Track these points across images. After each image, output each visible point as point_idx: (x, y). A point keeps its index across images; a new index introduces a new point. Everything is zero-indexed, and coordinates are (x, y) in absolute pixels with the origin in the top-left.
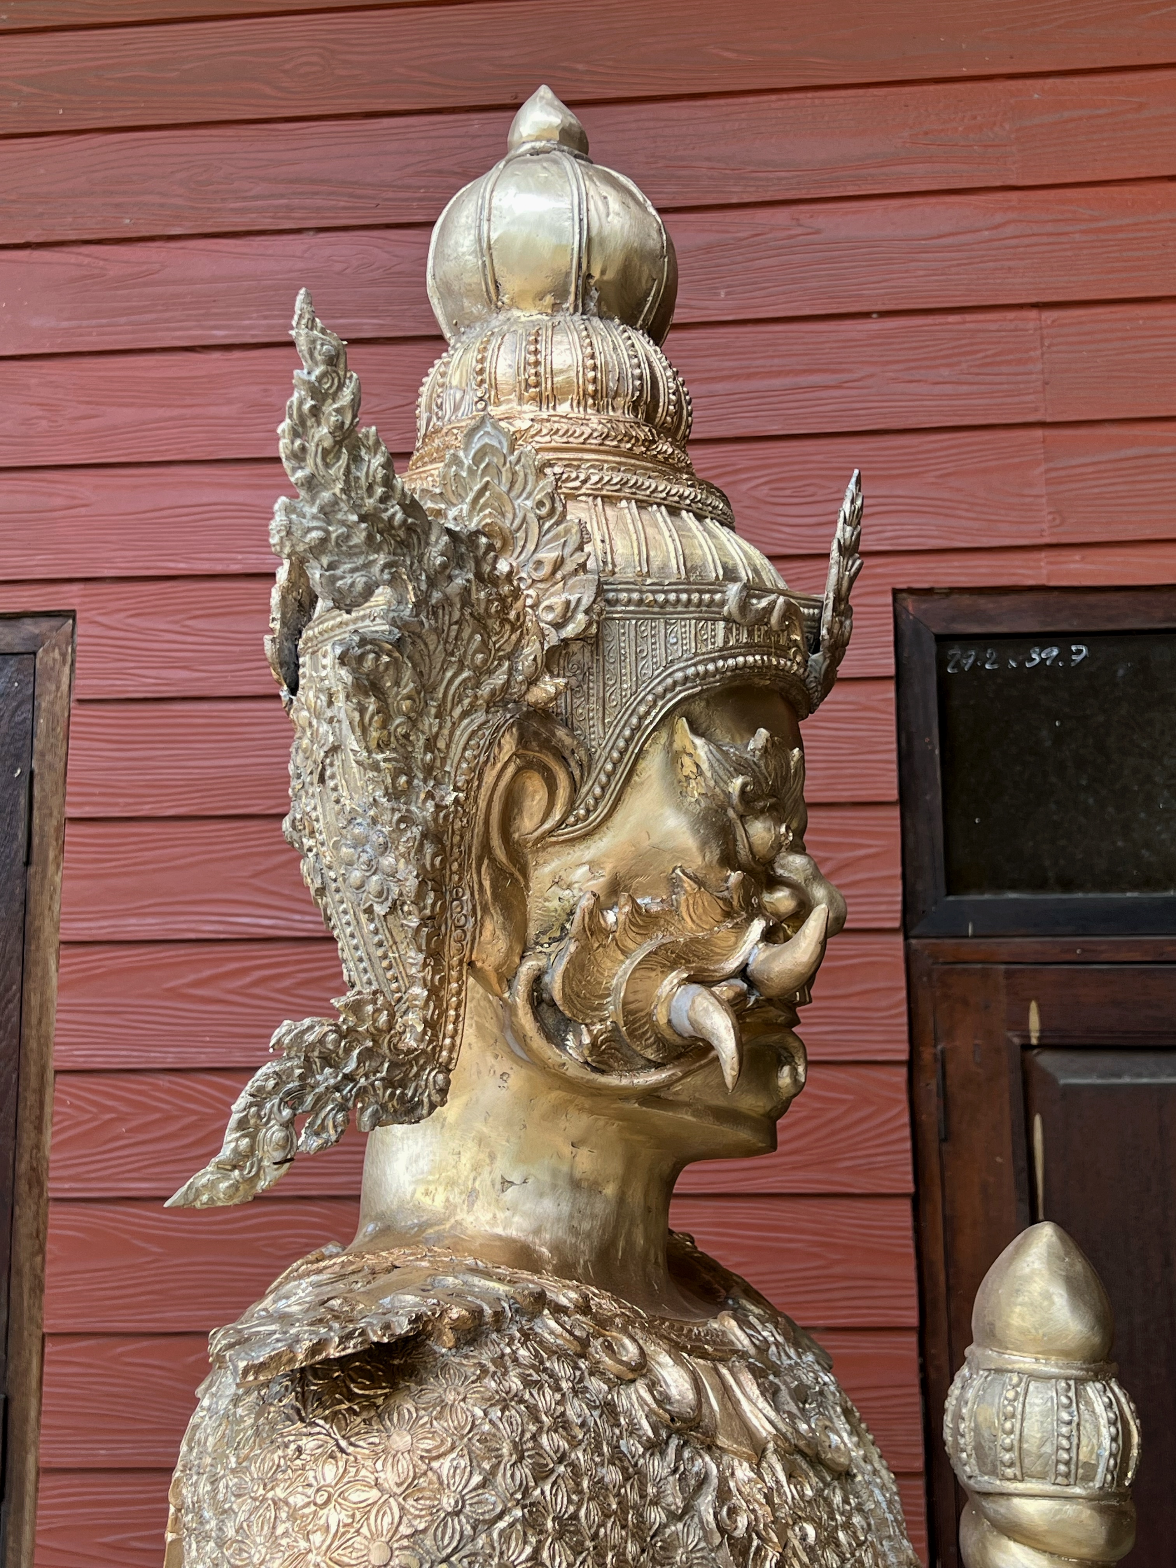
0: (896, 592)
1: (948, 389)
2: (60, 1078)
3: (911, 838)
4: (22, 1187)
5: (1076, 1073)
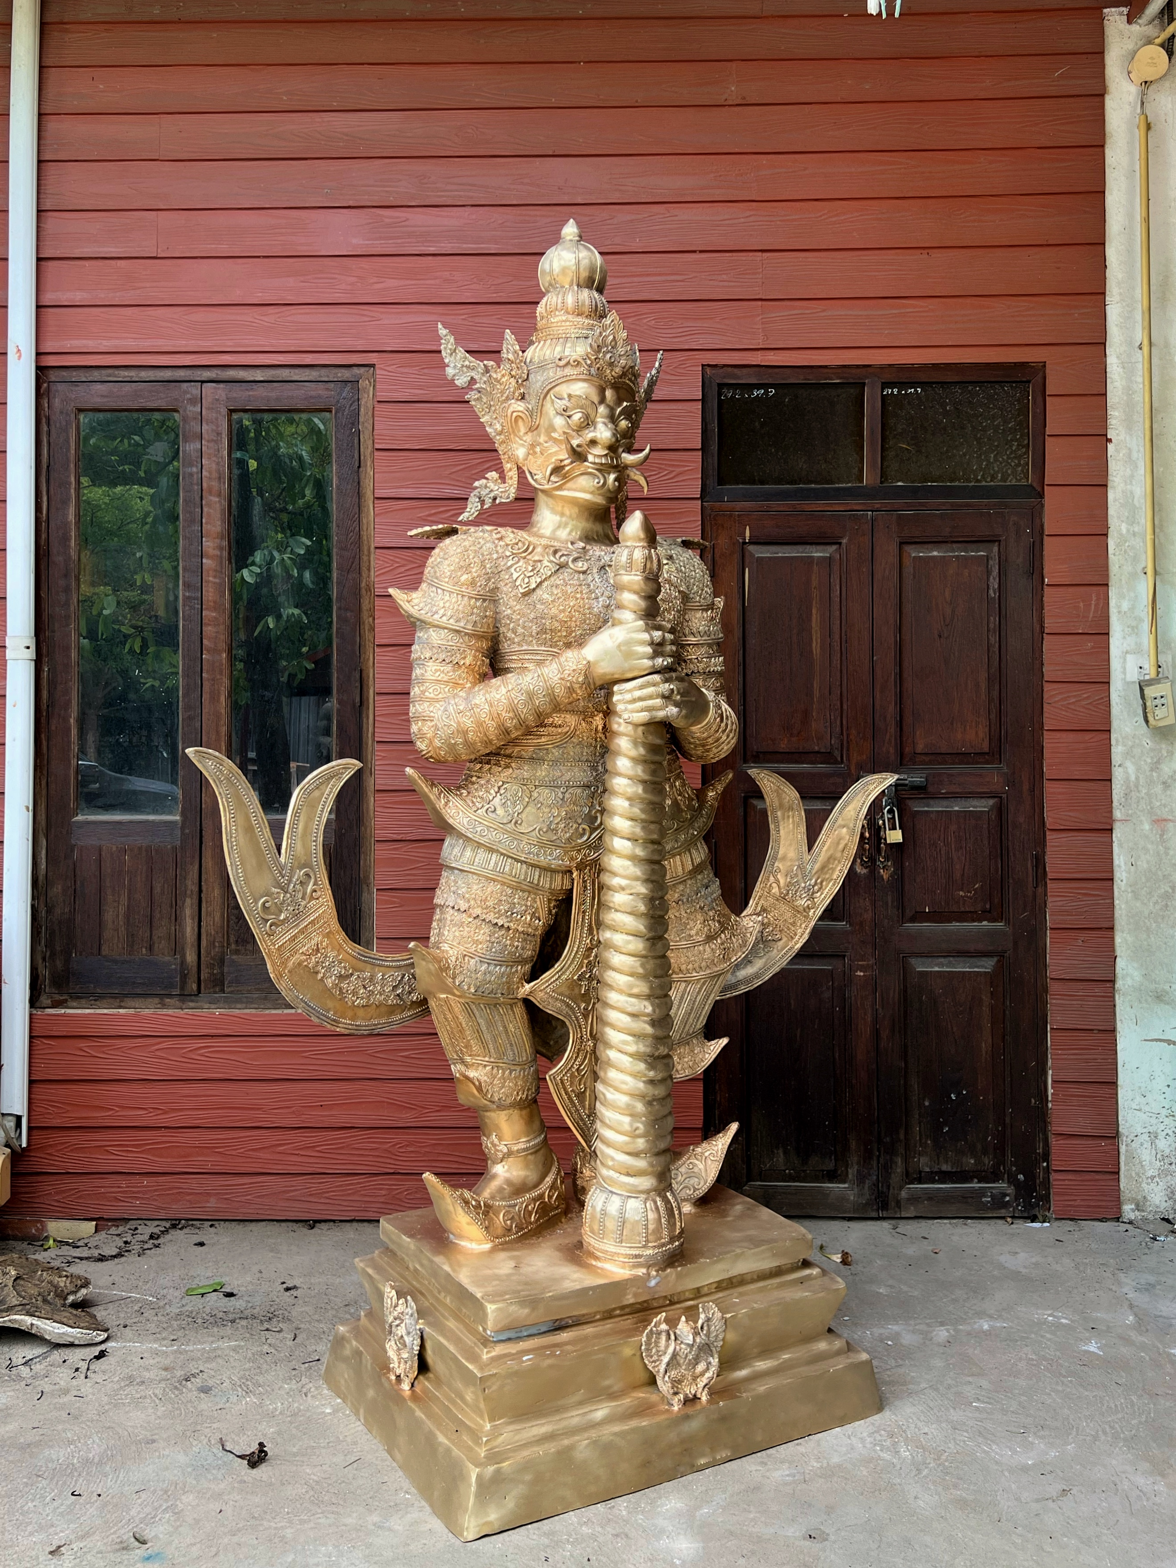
0: (703, 365)
2: (378, 550)
3: (705, 463)
4: (363, 592)
5: (761, 553)
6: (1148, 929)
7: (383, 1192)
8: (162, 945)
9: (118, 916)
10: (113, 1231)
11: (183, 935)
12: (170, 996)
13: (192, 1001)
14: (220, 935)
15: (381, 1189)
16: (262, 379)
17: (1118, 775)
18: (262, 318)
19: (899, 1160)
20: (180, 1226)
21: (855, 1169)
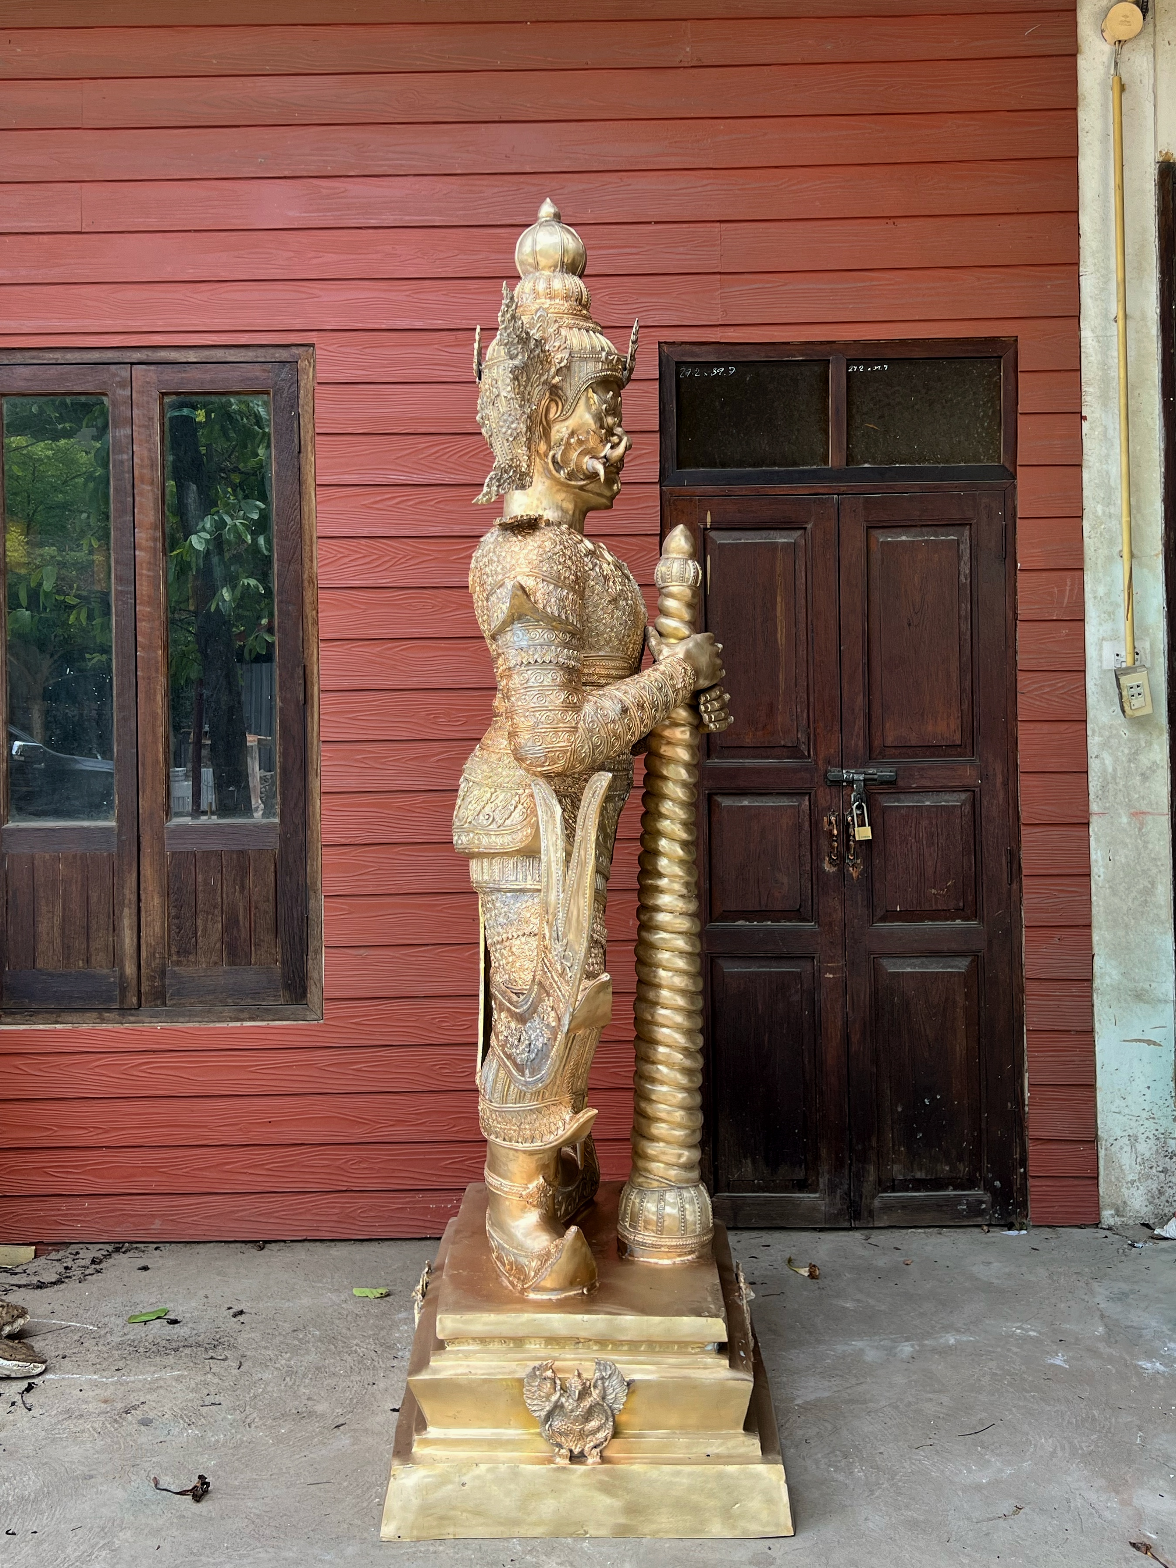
0: (659, 343)
1: (683, 257)
2: (320, 540)
3: (663, 445)
4: (306, 584)
5: (724, 539)
6: (1126, 926)
7: (336, 1211)
8: (100, 959)
9: (53, 927)
10: (54, 1256)
11: (121, 947)
12: (108, 1010)
13: (132, 1015)
14: (161, 946)
15: (334, 1208)
16: (195, 360)
17: (1094, 766)
18: (195, 296)
19: (871, 1168)
20: (123, 1250)
21: (826, 1179)
